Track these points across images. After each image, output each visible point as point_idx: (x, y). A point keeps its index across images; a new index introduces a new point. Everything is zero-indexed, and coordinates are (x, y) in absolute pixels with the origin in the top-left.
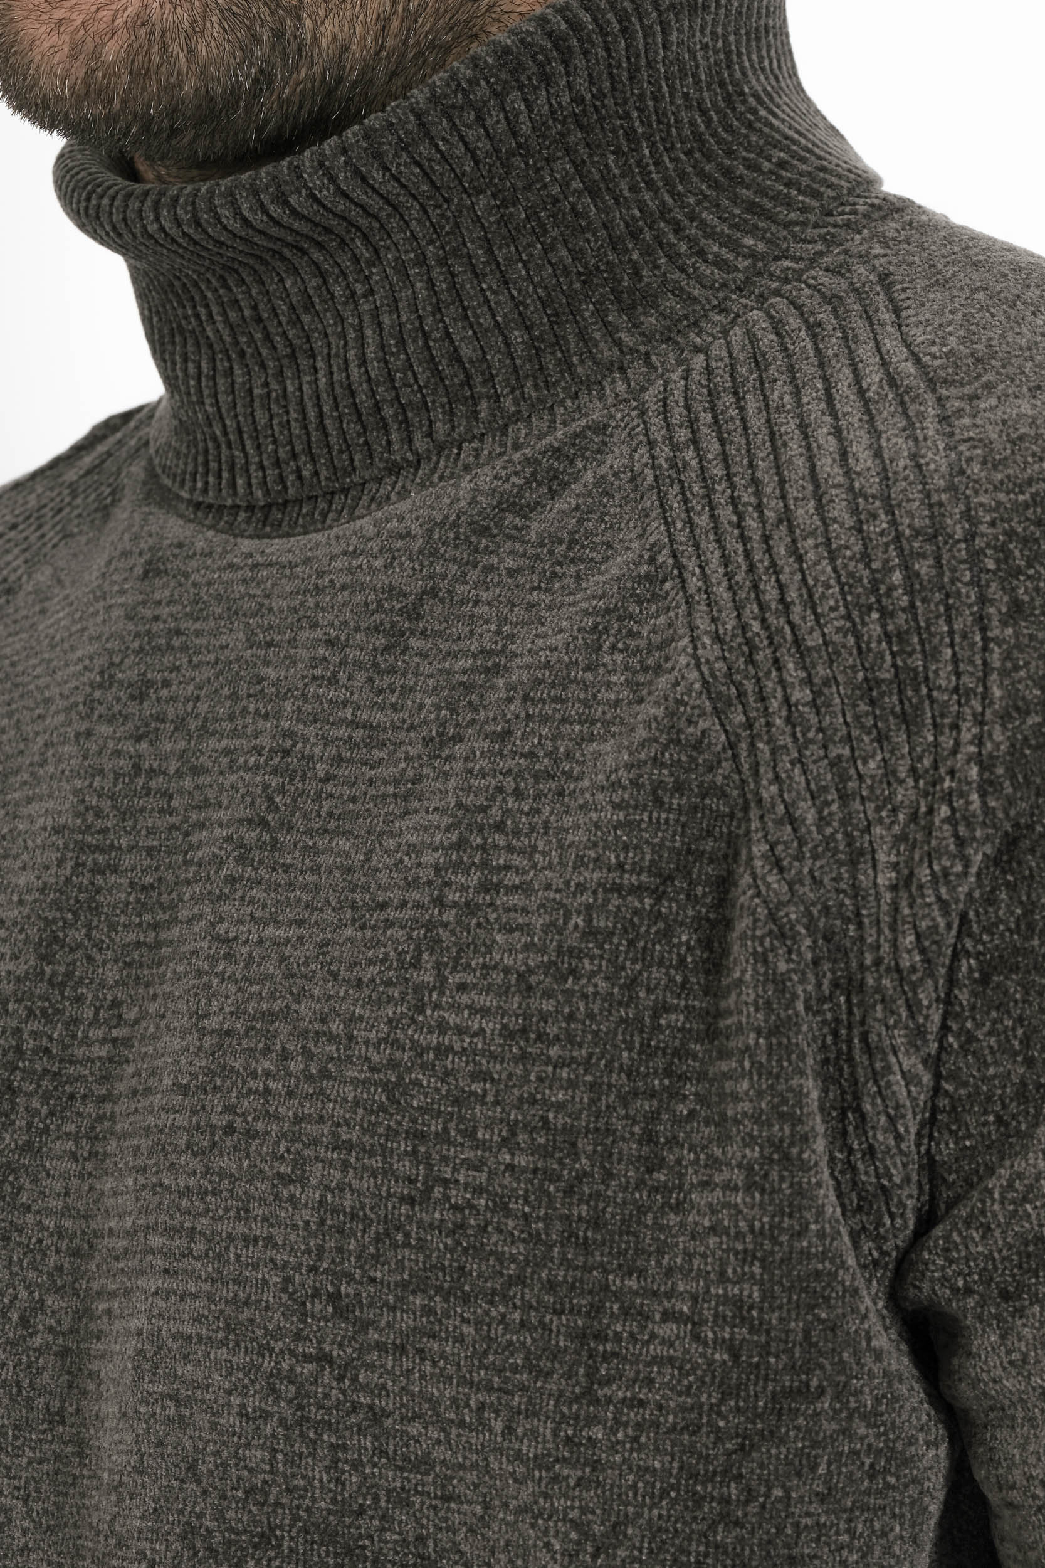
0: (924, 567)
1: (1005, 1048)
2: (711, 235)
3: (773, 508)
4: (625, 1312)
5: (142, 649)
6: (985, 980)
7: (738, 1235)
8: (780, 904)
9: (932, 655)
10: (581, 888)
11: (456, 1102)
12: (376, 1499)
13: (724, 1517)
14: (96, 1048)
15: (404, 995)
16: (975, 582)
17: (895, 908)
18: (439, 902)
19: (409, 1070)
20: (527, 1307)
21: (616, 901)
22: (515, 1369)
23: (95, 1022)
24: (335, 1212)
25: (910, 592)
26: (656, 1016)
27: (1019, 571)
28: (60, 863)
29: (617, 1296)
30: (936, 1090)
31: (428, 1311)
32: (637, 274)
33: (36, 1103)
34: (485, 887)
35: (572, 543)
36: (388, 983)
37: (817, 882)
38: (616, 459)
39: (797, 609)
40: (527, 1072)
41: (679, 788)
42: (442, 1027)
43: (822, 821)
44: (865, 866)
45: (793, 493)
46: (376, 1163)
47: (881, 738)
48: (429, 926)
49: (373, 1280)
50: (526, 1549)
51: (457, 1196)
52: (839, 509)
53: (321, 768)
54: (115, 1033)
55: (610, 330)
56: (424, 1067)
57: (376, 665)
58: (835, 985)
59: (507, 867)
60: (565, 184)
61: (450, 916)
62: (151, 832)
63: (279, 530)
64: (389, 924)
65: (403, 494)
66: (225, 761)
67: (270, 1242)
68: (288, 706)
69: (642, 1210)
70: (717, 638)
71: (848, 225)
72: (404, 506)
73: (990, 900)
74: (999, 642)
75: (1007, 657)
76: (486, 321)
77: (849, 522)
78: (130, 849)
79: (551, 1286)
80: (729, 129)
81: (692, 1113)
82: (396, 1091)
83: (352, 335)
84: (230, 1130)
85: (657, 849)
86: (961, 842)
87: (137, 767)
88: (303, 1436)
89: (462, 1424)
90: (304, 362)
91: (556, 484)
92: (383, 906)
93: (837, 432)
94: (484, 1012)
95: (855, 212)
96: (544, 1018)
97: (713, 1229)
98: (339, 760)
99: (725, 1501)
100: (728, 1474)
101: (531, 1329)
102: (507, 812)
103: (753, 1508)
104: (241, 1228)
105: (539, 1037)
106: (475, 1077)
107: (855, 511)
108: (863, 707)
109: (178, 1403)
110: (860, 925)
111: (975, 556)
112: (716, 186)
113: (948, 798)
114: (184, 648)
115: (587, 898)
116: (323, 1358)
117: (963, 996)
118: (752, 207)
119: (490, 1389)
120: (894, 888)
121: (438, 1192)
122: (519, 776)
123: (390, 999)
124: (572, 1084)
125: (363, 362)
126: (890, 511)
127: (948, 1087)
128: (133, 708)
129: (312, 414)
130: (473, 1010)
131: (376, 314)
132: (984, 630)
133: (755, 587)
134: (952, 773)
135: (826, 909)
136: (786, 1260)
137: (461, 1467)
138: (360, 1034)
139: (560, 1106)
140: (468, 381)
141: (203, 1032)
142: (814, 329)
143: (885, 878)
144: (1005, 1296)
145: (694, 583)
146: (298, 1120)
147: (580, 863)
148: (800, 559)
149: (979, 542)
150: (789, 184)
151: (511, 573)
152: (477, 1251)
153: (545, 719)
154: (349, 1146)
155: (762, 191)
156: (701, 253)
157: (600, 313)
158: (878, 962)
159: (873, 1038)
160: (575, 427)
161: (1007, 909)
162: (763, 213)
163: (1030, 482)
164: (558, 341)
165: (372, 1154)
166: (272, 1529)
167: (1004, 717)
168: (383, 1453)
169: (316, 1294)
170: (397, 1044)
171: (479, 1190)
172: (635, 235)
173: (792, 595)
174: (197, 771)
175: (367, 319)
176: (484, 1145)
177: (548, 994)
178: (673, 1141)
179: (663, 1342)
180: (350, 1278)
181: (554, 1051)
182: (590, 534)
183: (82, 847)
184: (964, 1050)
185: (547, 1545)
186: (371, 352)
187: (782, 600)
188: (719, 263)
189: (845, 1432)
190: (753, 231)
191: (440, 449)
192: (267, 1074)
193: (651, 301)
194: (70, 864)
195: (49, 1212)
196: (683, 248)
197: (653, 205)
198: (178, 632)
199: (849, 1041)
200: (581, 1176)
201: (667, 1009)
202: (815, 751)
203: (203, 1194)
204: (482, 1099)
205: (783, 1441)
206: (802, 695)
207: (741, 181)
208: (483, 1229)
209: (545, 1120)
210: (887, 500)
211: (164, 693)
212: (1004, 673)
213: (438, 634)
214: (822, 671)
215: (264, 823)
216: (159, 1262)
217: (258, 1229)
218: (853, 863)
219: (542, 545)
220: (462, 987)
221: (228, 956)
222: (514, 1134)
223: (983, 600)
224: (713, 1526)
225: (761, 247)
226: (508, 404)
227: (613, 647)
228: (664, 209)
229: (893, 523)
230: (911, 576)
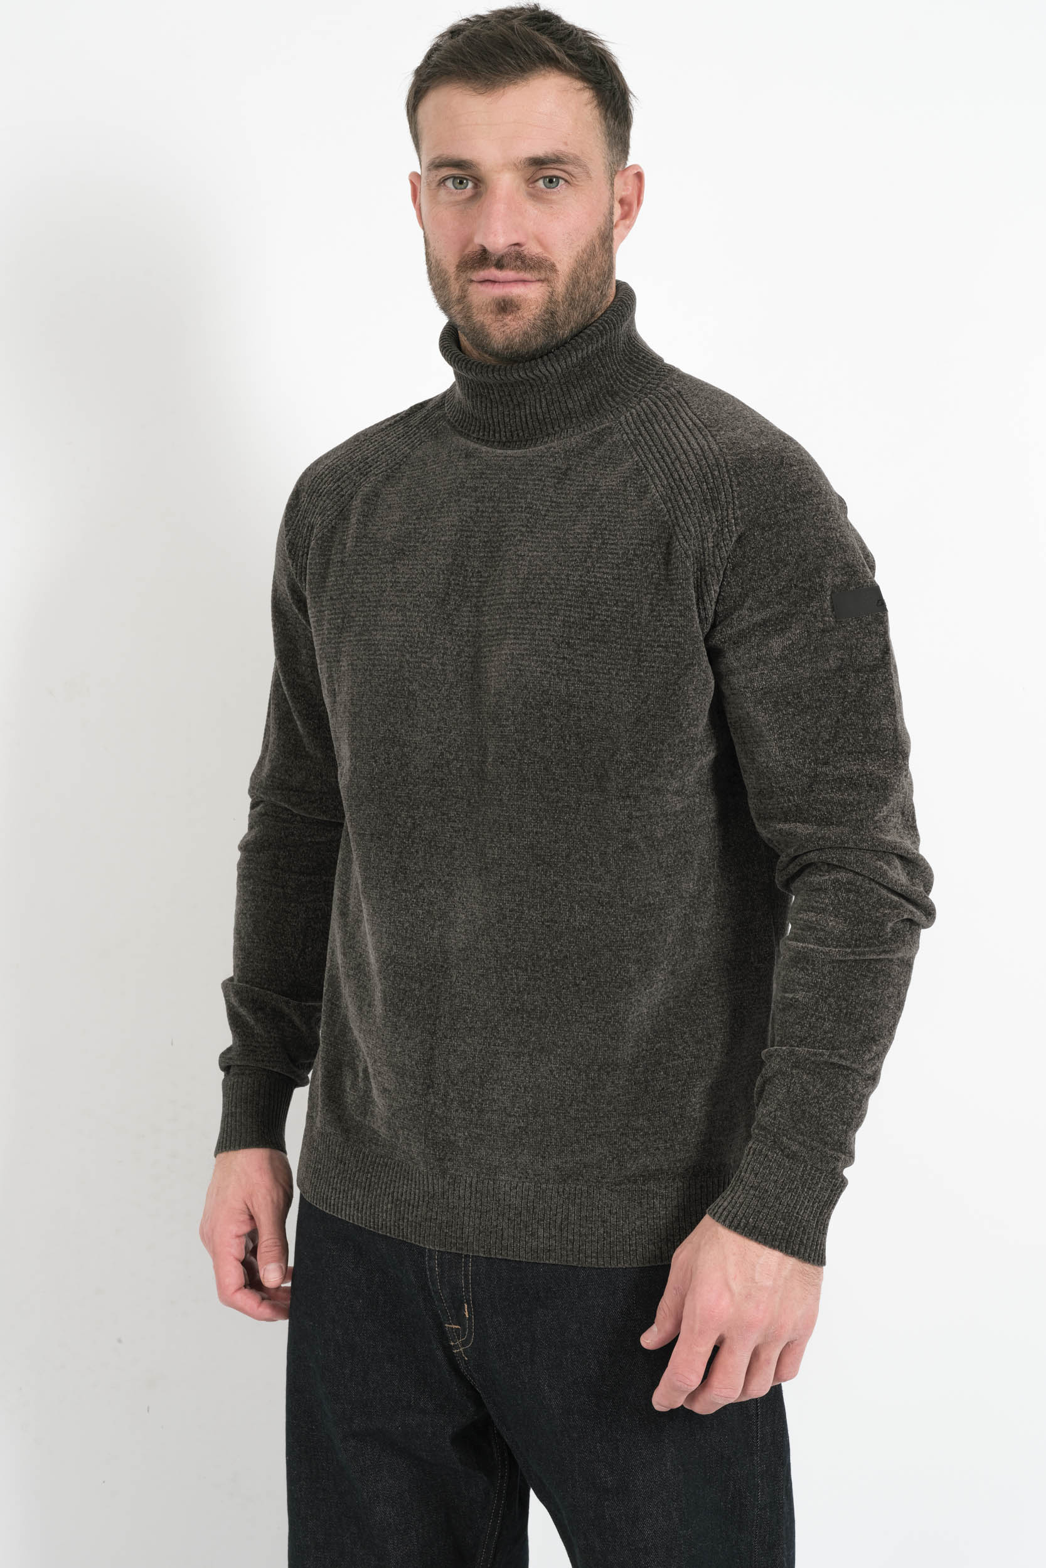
0: (716, 473)
1: (737, 585)
2: (630, 376)
3: (673, 456)
4: (647, 646)
5: (472, 478)
6: (733, 569)
7: (678, 627)
8: (687, 550)
9: (720, 493)
10: (632, 544)
11: (601, 595)
12: (578, 692)
13: (674, 693)
14: (474, 584)
15: (583, 569)
16: (729, 477)
17: (714, 552)
18: (591, 546)
19: (587, 587)
20: (622, 644)
21: (642, 547)
22: (619, 659)
23: (473, 576)
24: (568, 622)
25: (713, 478)
26: (652, 576)
27: (739, 475)
28: (456, 535)
29: (645, 641)
30: (719, 595)
31: (594, 646)
32: (612, 387)
33: (457, 598)
34: (603, 543)
35: (609, 459)
36: (578, 566)
37: (694, 545)
38: (617, 437)
39: (685, 481)
40: (620, 588)
41: (656, 521)
42: (595, 577)
43: (696, 531)
44: (705, 541)
45: (678, 452)
46: (579, 610)
47: (709, 512)
48: (588, 552)
49: (579, 639)
50: (622, 702)
51: (603, 618)
52: (692, 457)
53: (543, 513)
54: (480, 580)
55: (607, 401)
56: (592, 587)
57: (556, 487)
58: (697, 569)
59: (609, 539)
60: (597, 365)
61: (594, 550)
62: (485, 527)
63: (509, 448)
64: (575, 552)
65: (552, 441)
66: (509, 510)
67: (549, 630)
68: (529, 496)
69: (650, 621)
70: (663, 486)
71: (664, 375)
72: (554, 444)
73: (735, 550)
74: (736, 491)
75: (738, 494)
76: (576, 399)
77: (695, 461)
78: (478, 531)
79: (628, 639)
80: (630, 348)
81: (662, 599)
82: (584, 593)
83: (538, 400)
84: (533, 603)
85: (651, 535)
86: (731, 537)
87: (478, 510)
88: (559, 678)
89: (604, 673)
90: (522, 407)
91: (600, 442)
92: (572, 547)
93: (685, 437)
94: (607, 573)
95: (664, 371)
96: (624, 575)
97: (671, 626)
98: (548, 510)
99: (674, 690)
100: (676, 683)
101: (623, 649)
102: (607, 526)
103: (681, 691)
104: (539, 627)
105: (623, 580)
106: (606, 589)
107: (696, 458)
108: (703, 505)
109: (520, 671)
110: (704, 556)
111: (728, 471)
112: (629, 363)
113: (727, 526)
114: (487, 478)
115: (634, 546)
116: (564, 658)
117: (728, 573)
118: (638, 369)
119: (612, 664)
120: (713, 547)
121: (597, 617)
122: (609, 517)
123: (579, 570)
124: (632, 591)
125: (541, 408)
126: (705, 459)
127: (723, 594)
128: (474, 494)
129: (524, 419)
130: (604, 573)
131: (545, 396)
132: (732, 488)
133: (671, 474)
134: (727, 521)
135: (696, 552)
136: (689, 633)
137: (603, 684)
138: (571, 578)
139: (629, 596)
140: (570, 413)
141: (518, 579)
142: (666, 406)
143: (711, 545)
144: (734, 643)
145: (652, 472)
146: (554, 600)
147: (631, 538)
148: (683, 469)
149: (729, 468)
150: (647, 363)
151: (593, 465)
152: (609, 631)
153: (614, 503)
154: (571, 606)
155: (641, 365)
156: (628, 381)
157: (604, 396)
158: (709, 564)
159: (708, 582)
160: (602, 427)
161: (739, 552)
162: (642, 371)
163: (739, 454)
164: (594, 404)
165: (578, 608)
166: (550, 701)
167: (740, 508)
168: (580, 681)
169: (562, 642)
170: (582, 581)
171: (608, 616)
172: (611, 377)
173: (683, 477)
174: (499, 512)
175: (542, 397)
176: (610, 606)
177: (625, 569)
178: (657, 605)
179: (658, 652)
180: (572, 638)
181: (627, 583)
182: (614, 456)
183: (462, 530)
184: (728, 585)
185: (628, 701)
186: (544, 405)
187: (680, 478)
188: (633, 384)
189: (699, 674)
190: (640, 376)
191: (562, 430)
192: (543, 588)
193: (617, 394)
194: (459, 535)
195: (464, 626)
196: (623, 380)
197: (615, 369)
198: (483, 473)
199: (701, 583)
200: (635, 613)
201: (655, 573)
202: (693, 515)
203: (526, 619)
204: (608, 594)
205: (687, 676)
206: (688, 501)
207: (635, 362)
208: (610, 626)
209: (625, 600)
210: (704, 456)
211: (483, 490)
212: (738, 498)
213: (574, 480)
214: (693, 496)
215: (527, 526)
216: (512, 636)
217: (544, 627)
218: (703, 540)
219: (601, 458)
220: (600, 567)
221: (523, 560)
222: (617, 603)
223: (731, 481)
224: (671, 696)
225: (643, 380)
226: (581, 419)
227: (630, 486)
228: (618, 370)
229: (707, 462)
230: (713, 475)
